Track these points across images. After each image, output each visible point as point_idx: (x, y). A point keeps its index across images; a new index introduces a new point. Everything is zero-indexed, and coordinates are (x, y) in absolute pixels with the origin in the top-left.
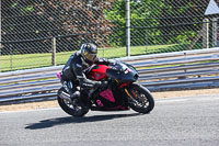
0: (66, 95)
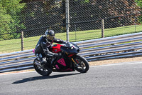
0: (38, 63)
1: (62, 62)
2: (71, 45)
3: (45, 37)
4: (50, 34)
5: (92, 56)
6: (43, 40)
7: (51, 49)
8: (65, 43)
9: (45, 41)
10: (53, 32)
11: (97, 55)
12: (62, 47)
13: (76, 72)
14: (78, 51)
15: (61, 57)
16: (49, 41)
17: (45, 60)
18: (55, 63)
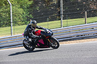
1: (41, 41)
2: (48, 30)
3: (30, 25)
4: (33, 23)
5: (79, 36)
6: (29, 27)
7: (34, 33)
8: (43, 29)
9: (31, 28)
10: (35, 22)
11: (82, 36)
12: (42, 32)
13: (51, 48)
14: (52, 34)
15: (41, 38)
16: (33, 27)
17: (30, 40)
18: (37, 42)
